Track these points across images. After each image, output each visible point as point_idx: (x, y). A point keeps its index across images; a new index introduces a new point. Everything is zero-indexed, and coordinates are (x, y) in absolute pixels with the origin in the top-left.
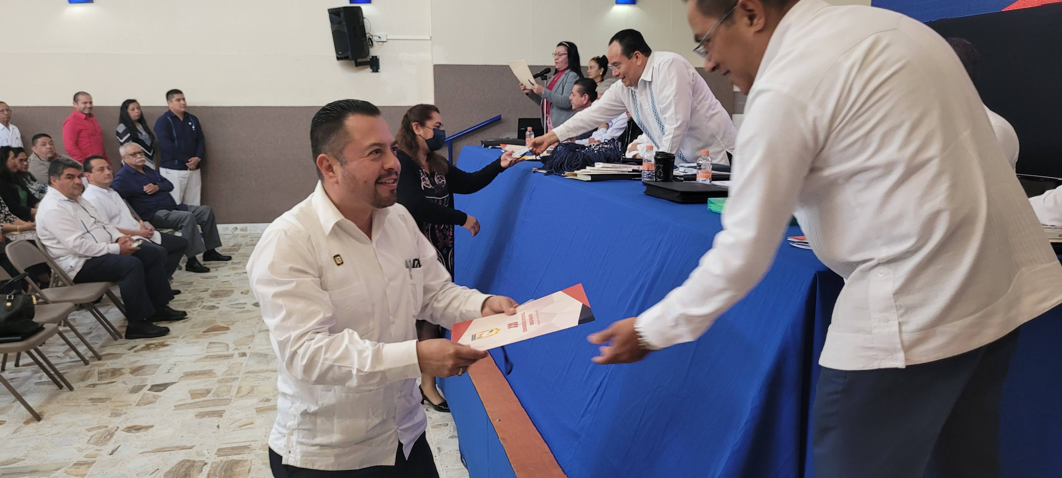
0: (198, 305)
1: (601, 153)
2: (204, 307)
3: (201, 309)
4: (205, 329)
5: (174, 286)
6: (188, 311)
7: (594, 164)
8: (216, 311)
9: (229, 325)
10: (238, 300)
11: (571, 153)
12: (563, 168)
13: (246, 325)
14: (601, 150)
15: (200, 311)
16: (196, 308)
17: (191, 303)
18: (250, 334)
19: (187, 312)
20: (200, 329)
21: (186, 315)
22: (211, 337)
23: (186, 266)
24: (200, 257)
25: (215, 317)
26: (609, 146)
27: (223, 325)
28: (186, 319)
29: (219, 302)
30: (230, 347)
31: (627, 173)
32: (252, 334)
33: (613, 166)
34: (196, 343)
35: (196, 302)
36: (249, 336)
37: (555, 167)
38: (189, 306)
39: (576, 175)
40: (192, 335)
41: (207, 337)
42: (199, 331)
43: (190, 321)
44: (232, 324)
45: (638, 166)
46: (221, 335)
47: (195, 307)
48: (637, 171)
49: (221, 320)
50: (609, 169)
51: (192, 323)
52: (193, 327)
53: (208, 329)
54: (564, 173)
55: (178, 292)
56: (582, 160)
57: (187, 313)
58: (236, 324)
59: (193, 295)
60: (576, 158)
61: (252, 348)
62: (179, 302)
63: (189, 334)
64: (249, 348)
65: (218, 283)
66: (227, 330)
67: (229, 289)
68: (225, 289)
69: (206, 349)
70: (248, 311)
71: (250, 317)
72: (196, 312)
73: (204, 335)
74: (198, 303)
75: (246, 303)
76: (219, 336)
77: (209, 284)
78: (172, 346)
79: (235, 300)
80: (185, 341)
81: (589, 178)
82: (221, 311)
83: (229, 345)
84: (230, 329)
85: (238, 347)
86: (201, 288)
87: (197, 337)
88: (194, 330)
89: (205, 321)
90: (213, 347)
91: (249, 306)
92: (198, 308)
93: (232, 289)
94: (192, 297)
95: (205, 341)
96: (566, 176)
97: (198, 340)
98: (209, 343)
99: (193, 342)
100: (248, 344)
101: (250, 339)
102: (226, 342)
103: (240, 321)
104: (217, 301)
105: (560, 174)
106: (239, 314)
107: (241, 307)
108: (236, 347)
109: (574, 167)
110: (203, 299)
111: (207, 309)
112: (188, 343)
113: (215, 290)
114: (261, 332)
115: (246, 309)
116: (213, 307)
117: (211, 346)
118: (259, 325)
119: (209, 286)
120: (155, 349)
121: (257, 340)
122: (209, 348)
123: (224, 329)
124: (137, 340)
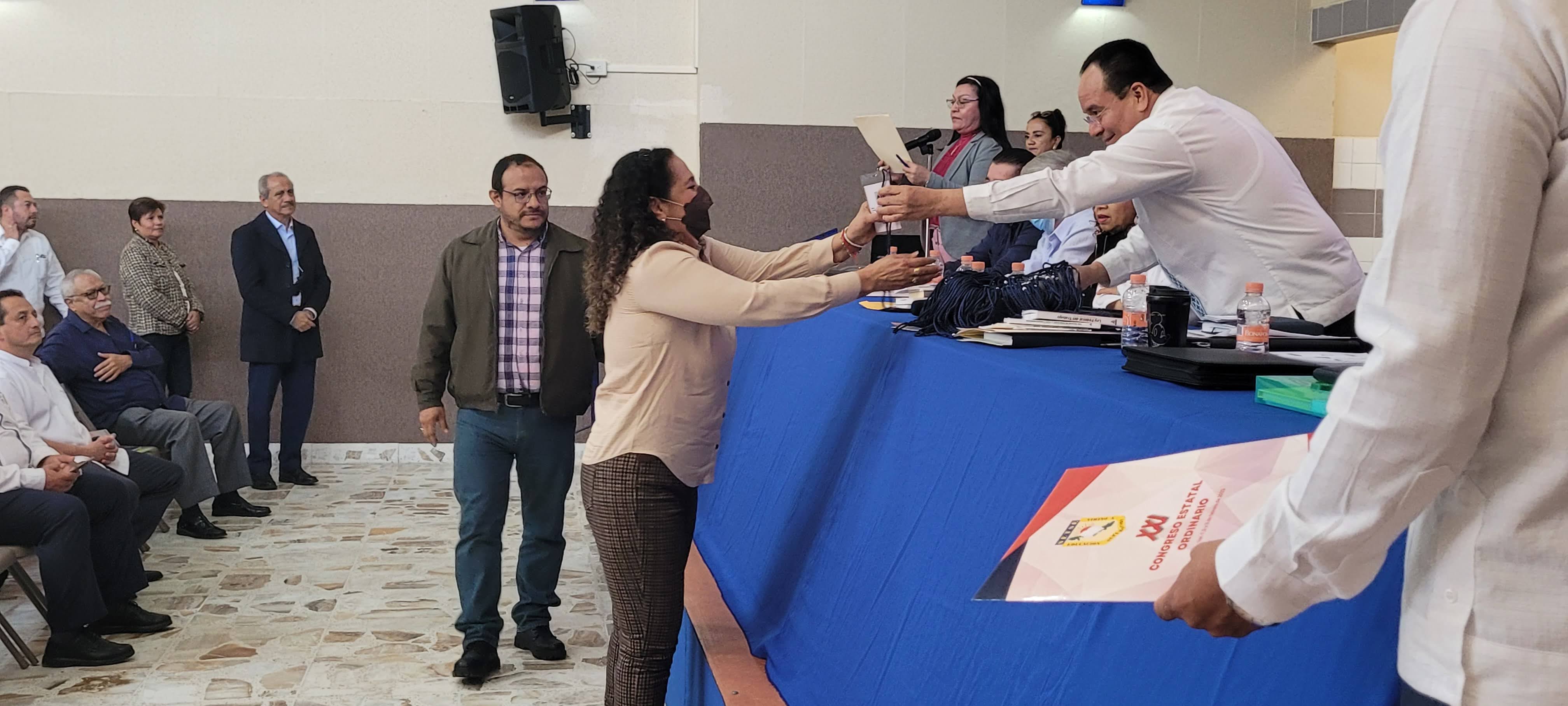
0: (196, 603)
1: (1036, 291)
2: (207, 607)
3: (201, 611)
4: (205, 652)
5: (150, 563)
6: (174, 614)
7: (1020, 313)
8: (230, 617)
9: (256, 645)
10: (277, 594)
11: (972, 291)
12: (955, 321)
13: (290, 645)
14: (1036, 286)
15: (200, 616)
16: (190, 610)
17: (182, 597)
18: (296, 664)
19: (170, 615)
20: (197, 651)
21: (171, 623)
22: (217, 668)
23: (178, 524)
24: (206, 506)
25: (230, 628)
26: (1053, 277)
27: (242, 645)
28: (170, 631)
29: (239, 598)
30: (254, 690)
31: (1090, 332)
32: (302, 664)
33: (1061, 317)
34: (184, 679)
35: (192, 598)
36: (294, 669)
37: (939, 321)
38: (180, 603)
39: (981, 335)
40: (178, 663)
41: (207, 668)
42: (194, 656)
43: (176, 634)
44: (261, 644)
45: (1114, 319)
46: (238, 666)
47: (188, 608)
48: (1112, 329)
49: (239, 635)
50: (1052, 324)
51: (181, 639)
52: (181, 646)
53: (210, 653)
54: (956, 333)
55: (157, 576)
56: (995, 305)
57: (172, 619)
58: (268, 643)
59: (188, 582)
60: (983, 301)
61: (297, 693)
62: (159, 596)
63: (172, 661)
64: (294, 692)
65: (241, 560)
66: (250, 656)
67: (260, 573)
68: (253, 573)
69: (204, 692)
70: (296, 618)
71: (300, 631)
72: (192, 617)
73: (202, 663)
74: (196, 599)
75: (294, 603)
76: (233, 667)
77: (222, 562)
78: (138, 684)
79: (271, 596)
80: (163, 675)
81: (1009, 341)
82: (242, 616)
83: (253, 685)
84: (257, 654)
85: (271, 691)
86: (203, 570)
87: (189, 667)
88: (183, 652)
89: (206, 635)
90: (219, 689)
91: (299, 609)
92: (194, 610)
93: (266, 573)
94: (186, 587)
95: (204, 676)
96: (962, 338)
97: (190, 672)
98: (210, 682)
99: (179, 678)
100: (292, 686)
101: (297, 675)
102: (246, 680)
103: (280, 637)
104: (236, 595)
105: (948, 334)
106: (277, 624)
107: (282, 610)
108: (267, 690)
109: (978, 318)
110: (206, 591)
111: (211, 613)
112: (170, 678)
113: (232, 573)
114: (319, 662)
115: (291, 614)
116: (225, 609)
117: (215, 686)
118: (316, 647)
119: (220, 566)
120: (100, 690)
121: (310, 677)
122: (213, 690)
123: (245, 653)
124: (66, 670)
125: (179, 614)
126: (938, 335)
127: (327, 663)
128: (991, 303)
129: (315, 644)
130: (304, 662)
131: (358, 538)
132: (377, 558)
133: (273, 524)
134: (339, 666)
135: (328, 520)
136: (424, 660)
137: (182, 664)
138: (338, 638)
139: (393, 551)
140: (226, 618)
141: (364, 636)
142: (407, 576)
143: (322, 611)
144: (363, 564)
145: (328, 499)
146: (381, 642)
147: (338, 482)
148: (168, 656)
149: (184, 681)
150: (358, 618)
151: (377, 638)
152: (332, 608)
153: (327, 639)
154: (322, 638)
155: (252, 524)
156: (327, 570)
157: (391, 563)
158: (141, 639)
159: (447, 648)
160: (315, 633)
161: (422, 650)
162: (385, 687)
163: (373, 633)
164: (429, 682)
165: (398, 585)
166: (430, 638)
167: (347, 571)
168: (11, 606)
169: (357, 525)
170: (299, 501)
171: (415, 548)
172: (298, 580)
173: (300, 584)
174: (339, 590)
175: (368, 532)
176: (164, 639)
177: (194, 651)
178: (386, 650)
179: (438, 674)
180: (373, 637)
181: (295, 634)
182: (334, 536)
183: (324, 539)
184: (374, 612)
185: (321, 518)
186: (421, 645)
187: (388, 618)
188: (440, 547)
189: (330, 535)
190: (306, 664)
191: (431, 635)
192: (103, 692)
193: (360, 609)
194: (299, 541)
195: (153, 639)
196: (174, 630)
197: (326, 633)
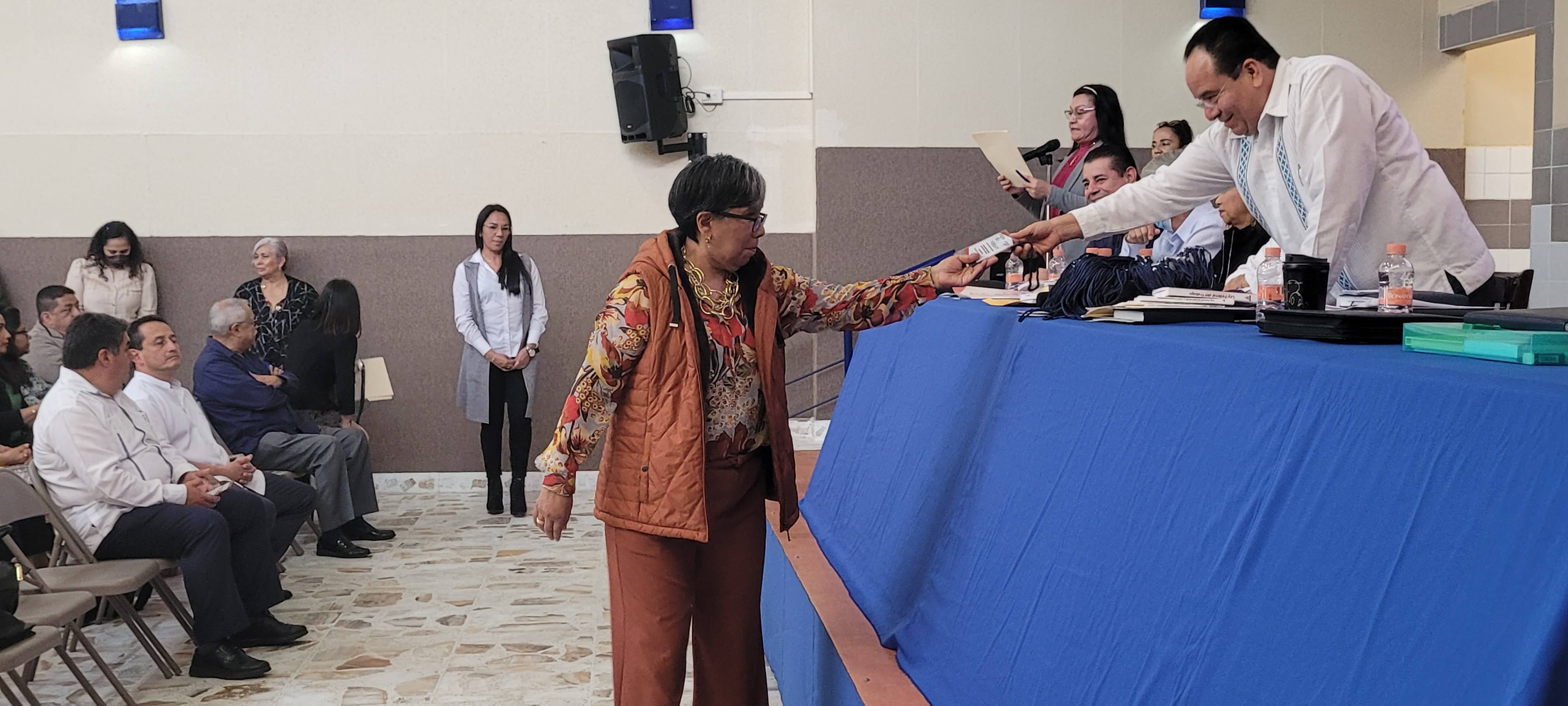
0: (331, 619)
2: (341, 623)
3: (337, 625)
4: (341, 663)
7: (1151, 290)
8: (365, 631)
9: (389, 656)
10: (409, 611)
11: (1101, 273)
12: (1084, 302)
13: (423, 657)
15: (334, 630)
16: (326, 626)
17: (318, 613)
18: (429, 673)
19: (307, 627)
20: (333, 662)
21: (306, 633)
22: (353, 677)
25: (364, 642)
27: (376, 656)
29: (373, 614)
30: (389, 696)
31: (1226, 307)
32: (434, 674)
33: (1194, 294)
34: (322, 687)
35: (327, 615)
36: (428, 678)
37: (1067, 304)
38: (313, 620)
39: (1111, 313)
40: (315, 672)
41: (345, 676)
42: (331, 666)
43: (311, 647)
44: (396, 656)
46: (374, 675)
47: (324, 623)
48: (1247, 304)
49: (373, 647)
50: (1186, 300)
51: (315, 651)
52: (318, 658)
53: (346, 663)
54: (1084, 314)
55: (290, 595)
57: (309, 632)
58: (402, 654)
59: (321, 601)
60: (1112, 282)
61: (432, 699)
62: (296, 612)
63: (310, 671)
64: (428, 699)
65: (374, 579)
66: (383, 666)
67: (392, 592)
68: (386, 592)
69: (341, 699)
70: (427, 632)
71: (432, 643)
72: (328, 631)
73: (339, 673)
74: (331, 615)
75: (425, 618)
76: (368, 676)
77: (355, 582)
78: (277, 692)
79: (404, 612)
80: (301, 683)
81: (1140, 317)
82: (375, 631)
83: (388, 692)
84: (390, 664)
85: (406, 698)
86: (337, 589)
87: (327, 676)
88: (320, 663)
89: (341, 648)
90: (356, 696)
91: (431, 624)
92: (330, 625)
93: (398, 592)
94: (321, 604)
95: (341, 684)
96: (1091, 318)
97: (327, 681)
98: (347, 690)
99: (317, 686)
100: (426, 693)
101: (431, 683)
102: (381, 688)
103: (413, 649)
104: (368, 612)
105: (1077, 316)
106: (410, 637)
107: (414, 624)
108: (401, 697)
109: (1107, 299)
110: (341, 608)
111: (346, 627)
112: (308, 686)
113: (364, 592)
114: (451, 671)
115: (423, 628)
116: (360, 624)
117: (351, 693)
118: (448, 658)
119: (353, 586)
120: (242, 697)
121: (443, 685)
122: (350, 697)
123: (380, 664)
124: (208, 680)
125: (316, 630)
126: (1067, 317)
127: (459, 672)
128: (1121, 283)
129: (447, 655)
130: (437, 672)
131: (486, 559)
132: (504, 577)
133: (403, 548)
134: (470, 675)
135: (456, 544)
136: (553, 670)
137: (319, 674)
138: (469, 649)
139: (520, 571)
140: (359, 632)
141: (494, 648)
142: (535, 594)
143: (454, 625)
144: (491, 583)
145: (454, 525)
146: (511, 653)
147: (465, 509)
148: (305, 666)
149: (322, 689)
150: (488, 632)
151: (507, 650)
152: (463, 623)
153: (458, 651)
154: (454, 649)
155: (383, 547)
156: (456, 588)
157: (519, 582)
158: (280, 651)
159: (575, 659)
160: (446, 645)
161: (551, 660)
162: (517, 694)
163: (503, 645)
164: (559, 689)
165: (524, 602)
166: (558, 649)
167: (477, 589)
168: (157, 622)
169: (484, 548)
170: (429, 527)
171: (541, 568)
172: (428, 598)
173: (431, 601)
174: (469, 606)
175: (495, 554)
176: (301, 652)
177: (330, 662)
178: (517, 660)
179: (568, 682)
180: (503, 649)
181: (428, 647)
182: (462, 558)
183: (452, 561)
184: (502, 626)
185: (449, 542)
186: (550, 656)
187: (517, 631)
188: (566, 567)
189: (459, 557)
190: (439, 673)
191: (560, 647)
192: (244, 699)
193: (490, 623)
194: (429, 563)
195: (291, 652)
196: (311, 643)
197: (457, 645)
